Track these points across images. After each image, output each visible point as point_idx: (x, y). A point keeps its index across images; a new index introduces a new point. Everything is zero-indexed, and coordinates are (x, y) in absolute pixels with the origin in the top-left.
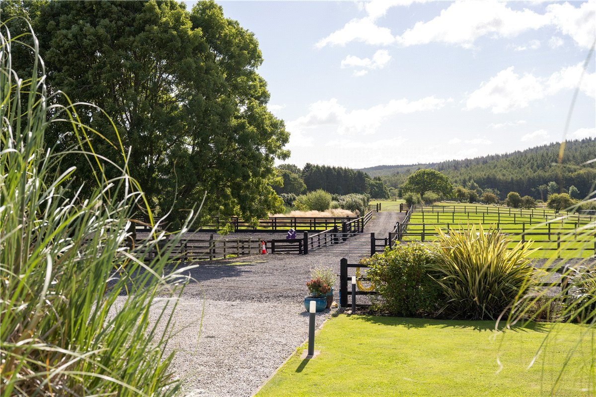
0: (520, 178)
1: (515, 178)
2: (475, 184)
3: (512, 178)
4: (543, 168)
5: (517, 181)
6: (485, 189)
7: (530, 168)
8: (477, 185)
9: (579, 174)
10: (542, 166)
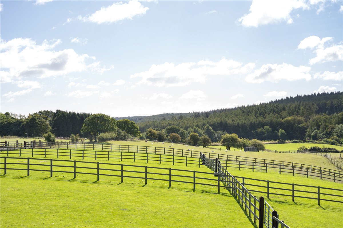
0: (244, 123)
1: (240, 123)
2: (210, 128)
3: (238, 123)
4: (264, 115)
5: (242, 125)
6: (217, 131)
7: (254, 116)
8: (211, 128)
9: (287, 120)
10: (263, 114)
